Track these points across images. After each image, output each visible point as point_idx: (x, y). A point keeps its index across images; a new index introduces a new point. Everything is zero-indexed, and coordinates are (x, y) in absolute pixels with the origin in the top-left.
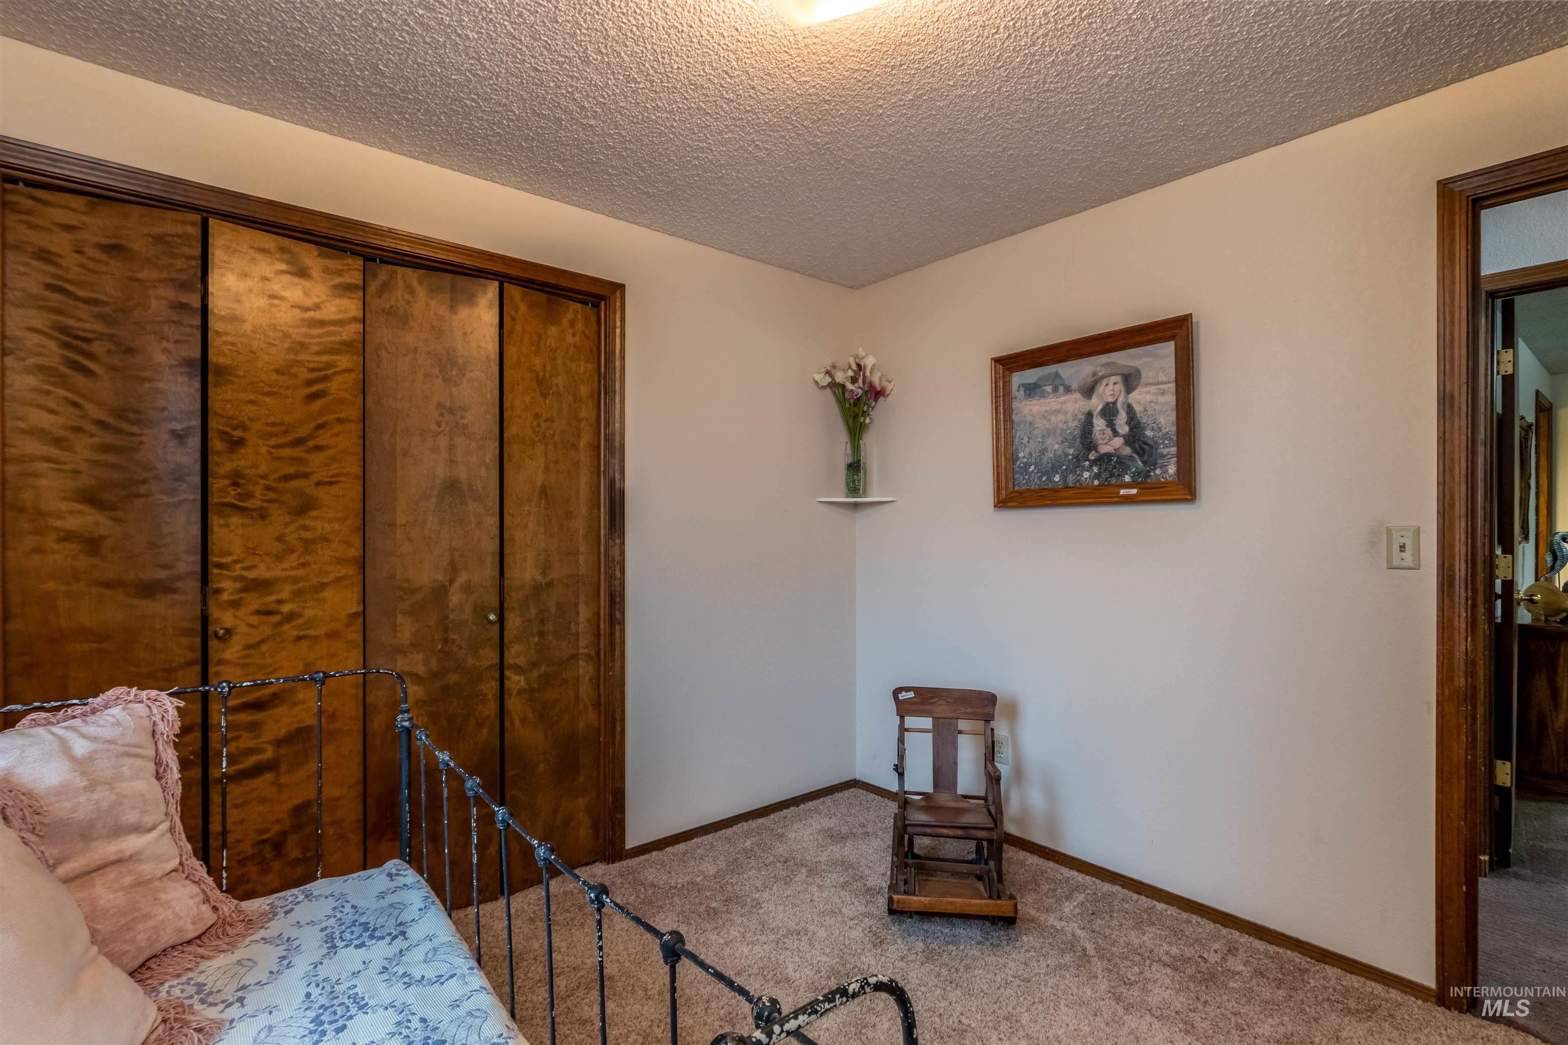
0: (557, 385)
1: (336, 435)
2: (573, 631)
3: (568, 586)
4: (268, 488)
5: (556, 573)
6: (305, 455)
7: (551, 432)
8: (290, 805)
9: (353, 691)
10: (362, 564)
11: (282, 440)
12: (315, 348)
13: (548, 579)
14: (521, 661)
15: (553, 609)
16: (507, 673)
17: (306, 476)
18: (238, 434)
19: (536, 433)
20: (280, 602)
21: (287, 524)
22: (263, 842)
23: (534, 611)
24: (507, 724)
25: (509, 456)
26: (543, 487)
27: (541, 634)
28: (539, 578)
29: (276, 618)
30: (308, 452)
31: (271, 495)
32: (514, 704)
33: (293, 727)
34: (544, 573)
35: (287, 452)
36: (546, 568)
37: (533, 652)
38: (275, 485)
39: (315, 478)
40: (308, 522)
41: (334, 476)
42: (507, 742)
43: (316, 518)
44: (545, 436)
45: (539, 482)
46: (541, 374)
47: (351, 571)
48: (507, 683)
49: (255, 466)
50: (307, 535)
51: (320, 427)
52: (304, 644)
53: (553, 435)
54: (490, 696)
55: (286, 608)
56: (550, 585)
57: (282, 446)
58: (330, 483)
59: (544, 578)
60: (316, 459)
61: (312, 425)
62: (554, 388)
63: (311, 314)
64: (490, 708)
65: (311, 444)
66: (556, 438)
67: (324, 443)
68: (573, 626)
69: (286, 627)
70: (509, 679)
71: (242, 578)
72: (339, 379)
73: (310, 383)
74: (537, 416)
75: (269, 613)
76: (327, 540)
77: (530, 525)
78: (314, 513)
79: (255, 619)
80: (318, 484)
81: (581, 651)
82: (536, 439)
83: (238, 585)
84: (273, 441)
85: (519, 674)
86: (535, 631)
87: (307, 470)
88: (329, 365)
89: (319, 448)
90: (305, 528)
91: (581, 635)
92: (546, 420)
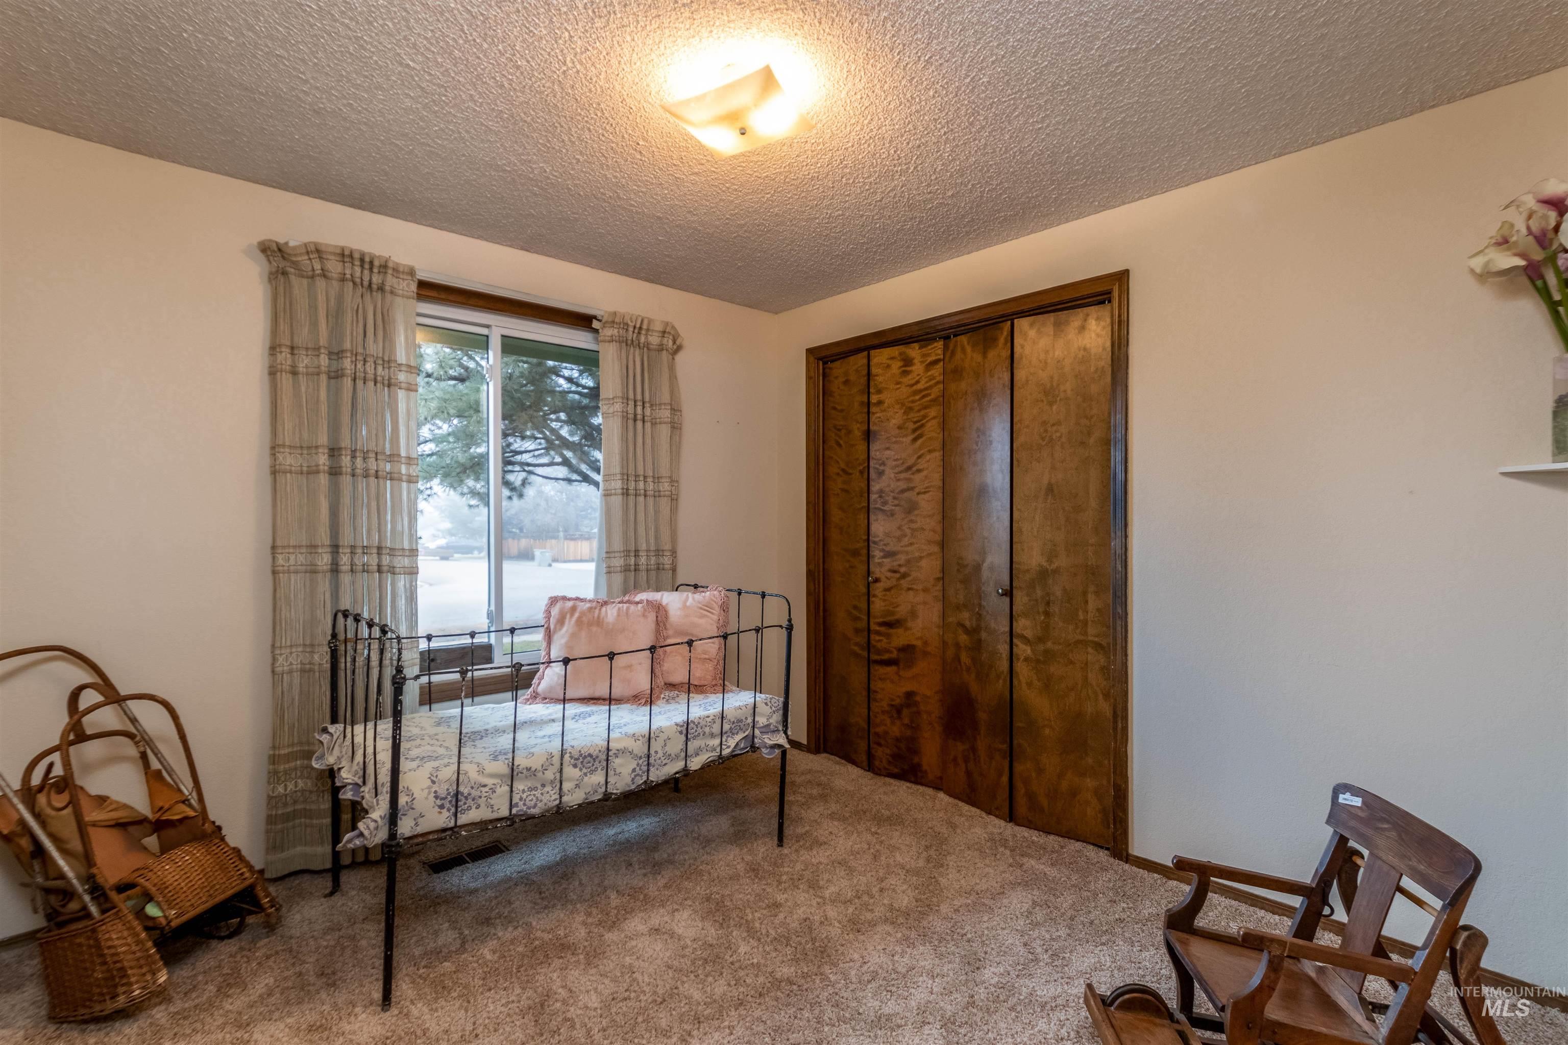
0: (1065, 391)
1: (928, 461)
2: (1081, 617)
3: (1075, 575)
4: (894, 498)
5: (1062, 561)
6: (912, 476)
7: (1058, 434)
8: (904, 689)
9: (936, 630)
10: (943, 545)
11: (901, 469)
12: (916, 408)
13: (1054, 566)
14: (1028, 633)
15: (1059, 593)
16: (1015, 640)
17: (912, 489)
18: (882, 468)
19: (1043, 439)
20: (900, 566)
21: (903, 519)
22: (892, 705)
23: (1039, 593)
24: (1015, 682)
25: (1018, 461)
26: (1050, 484)
27: (1047, 614)
28: (1045, 564)
29: (898, 575)
30: (913, 474)
31: (896, 502)
32: (1022, 669)
33: (906, 643)
34: (1050, 561)
35: (903, 476)
36: (1051, 556)
37: (1039, 628)
38: (897, 496)
39: (917, 490)
40: (913, 518)
41: (927, 488)
42: (1015, 696)
43: (917, 515)
44: (1051, 440)
45: (1045, 481)
46: (1049, 385)
47: (936, 549)
48: (1015, 649)
49: (889, 486)
50: (913, 526)
51: (919, 457)
52: (911, 592)
53: (1061, 437)
54: (1004, 656)
55: (903, 570)
56: (1056, 571)
57: (900, 472)
58: (925, 493)
59: (1050, 565)
60: (918, 477)
61: (916, 456)
62: (1062, 395)
63: (915, 388)
64: (1004, 666)
65: (914, 469)
66: (1064, 439)
67: (921, 467)
68: (1080, 613)
69: (902, 582)
70: (1017, 646)
71: (883, 550)
72: (930, 424)
73: (914, 430)
74: (1044, 423)
75: (895, 572)
76: (923, 529)
77: (1037, 518)
78: (916, 512)
79: (889, 574)
80: (918, 494)
81: (1090, 638)
82: (1044, 443)
83: (882, 554)
84: (897, 470)
85: (1026, 644)
86: (1041, 610)
87: (912, 485)
88: (924, 417)
89: (919, 471)
90: (912, 521)
91: (1090, 623)
92: (1053, 425)
